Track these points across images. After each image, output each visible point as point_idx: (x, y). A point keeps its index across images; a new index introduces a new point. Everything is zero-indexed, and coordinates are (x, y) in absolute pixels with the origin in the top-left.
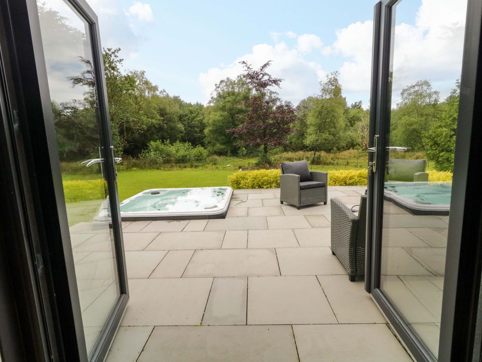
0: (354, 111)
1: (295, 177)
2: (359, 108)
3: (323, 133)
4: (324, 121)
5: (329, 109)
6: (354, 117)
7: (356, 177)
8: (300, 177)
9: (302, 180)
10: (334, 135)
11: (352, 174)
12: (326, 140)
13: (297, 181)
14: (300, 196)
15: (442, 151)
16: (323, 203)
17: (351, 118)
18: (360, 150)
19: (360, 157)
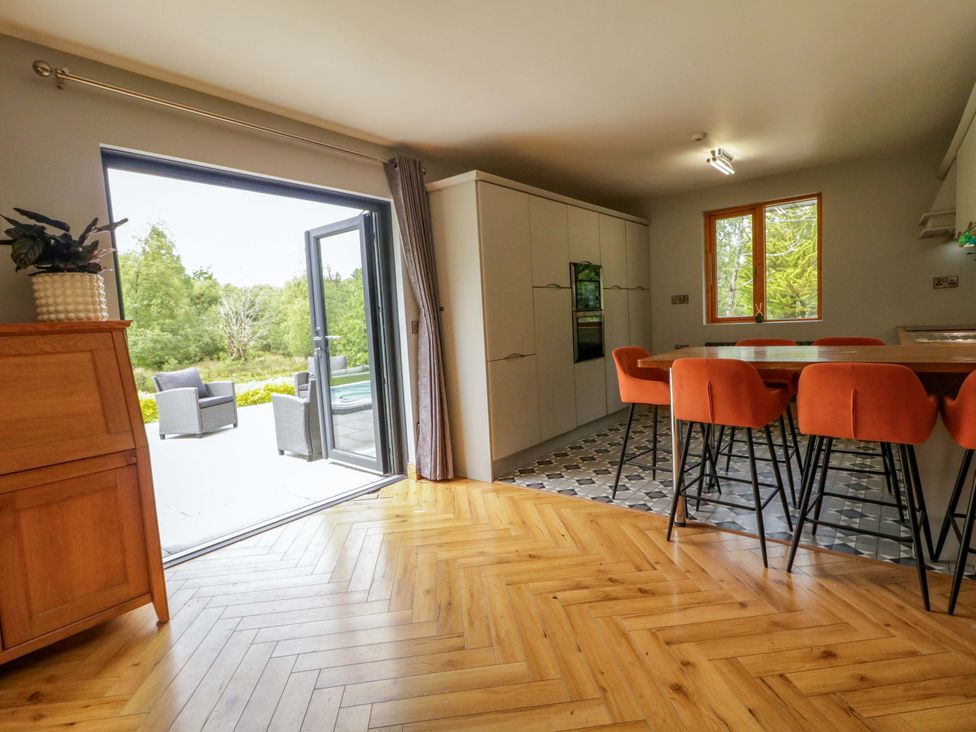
0: (199, 283)
1: (190, 391)
2: (210, 278)
3: (147, 326)
4: (145, 302)
5: (156, 279)
6: (203, 295)
7: (262, 391)
8: (199, 390)
9: (202, 395)
10: (174, 332)
11: (254, 389)
12: (156, 341)
13: (194, 397)
14: (201, 418)
15: (359, 351)
16: (232, 426)
17: (198, 298)
18: (228, 361)
19: (232, 372)
